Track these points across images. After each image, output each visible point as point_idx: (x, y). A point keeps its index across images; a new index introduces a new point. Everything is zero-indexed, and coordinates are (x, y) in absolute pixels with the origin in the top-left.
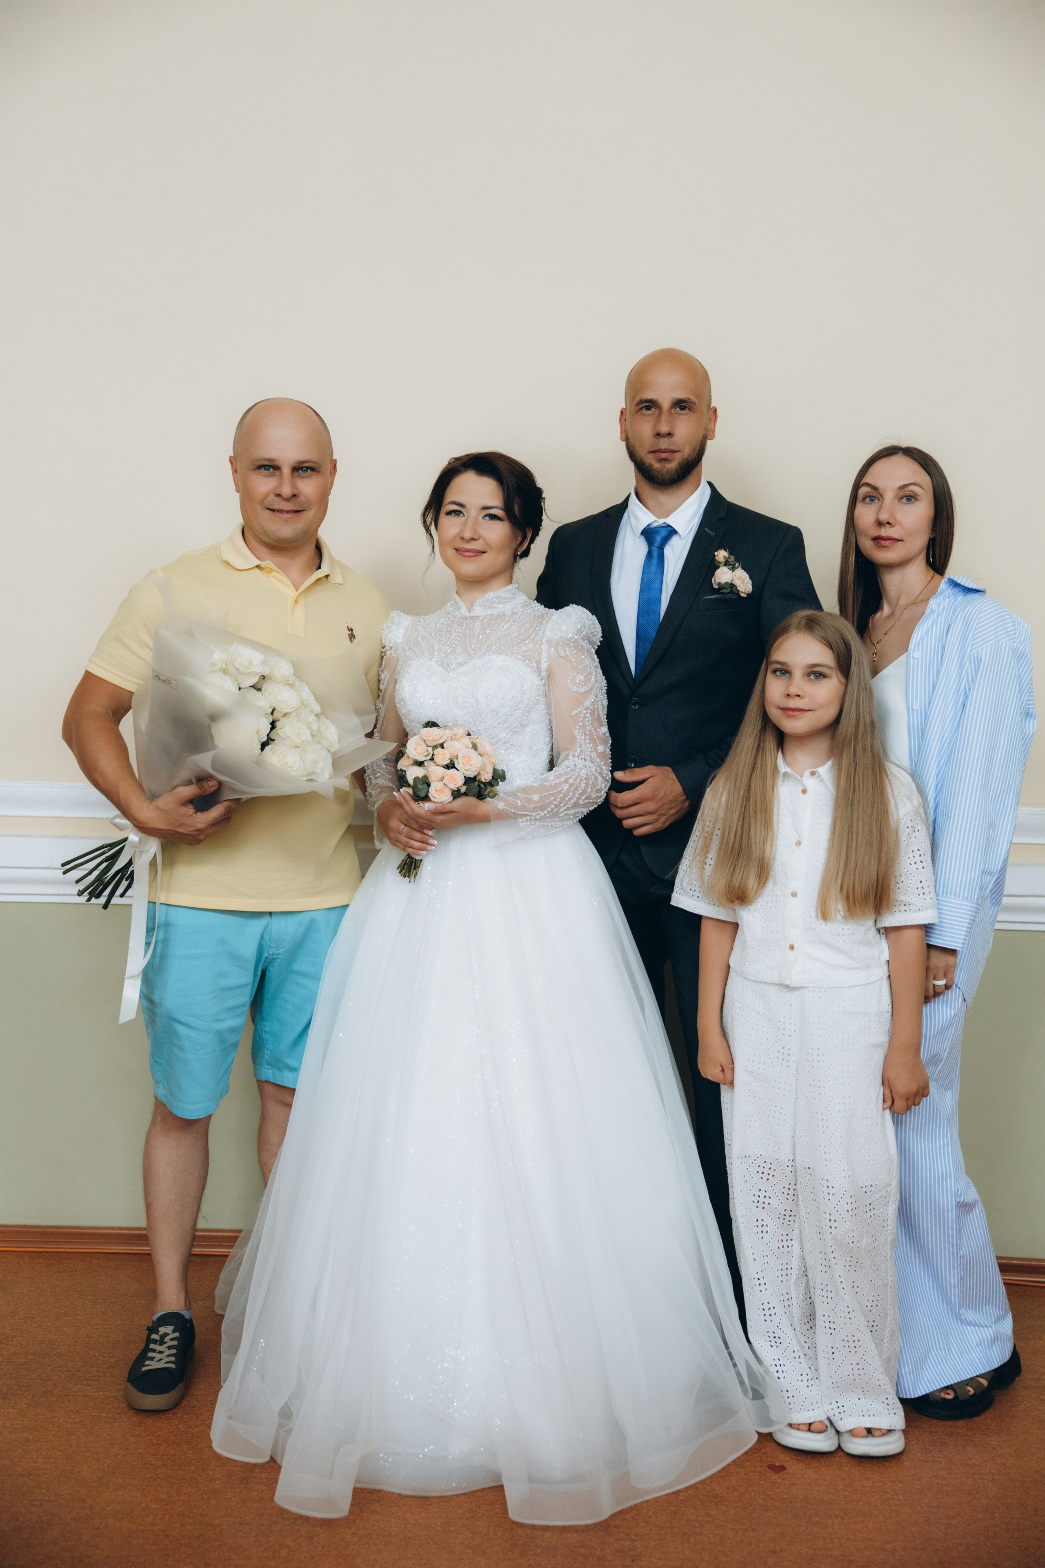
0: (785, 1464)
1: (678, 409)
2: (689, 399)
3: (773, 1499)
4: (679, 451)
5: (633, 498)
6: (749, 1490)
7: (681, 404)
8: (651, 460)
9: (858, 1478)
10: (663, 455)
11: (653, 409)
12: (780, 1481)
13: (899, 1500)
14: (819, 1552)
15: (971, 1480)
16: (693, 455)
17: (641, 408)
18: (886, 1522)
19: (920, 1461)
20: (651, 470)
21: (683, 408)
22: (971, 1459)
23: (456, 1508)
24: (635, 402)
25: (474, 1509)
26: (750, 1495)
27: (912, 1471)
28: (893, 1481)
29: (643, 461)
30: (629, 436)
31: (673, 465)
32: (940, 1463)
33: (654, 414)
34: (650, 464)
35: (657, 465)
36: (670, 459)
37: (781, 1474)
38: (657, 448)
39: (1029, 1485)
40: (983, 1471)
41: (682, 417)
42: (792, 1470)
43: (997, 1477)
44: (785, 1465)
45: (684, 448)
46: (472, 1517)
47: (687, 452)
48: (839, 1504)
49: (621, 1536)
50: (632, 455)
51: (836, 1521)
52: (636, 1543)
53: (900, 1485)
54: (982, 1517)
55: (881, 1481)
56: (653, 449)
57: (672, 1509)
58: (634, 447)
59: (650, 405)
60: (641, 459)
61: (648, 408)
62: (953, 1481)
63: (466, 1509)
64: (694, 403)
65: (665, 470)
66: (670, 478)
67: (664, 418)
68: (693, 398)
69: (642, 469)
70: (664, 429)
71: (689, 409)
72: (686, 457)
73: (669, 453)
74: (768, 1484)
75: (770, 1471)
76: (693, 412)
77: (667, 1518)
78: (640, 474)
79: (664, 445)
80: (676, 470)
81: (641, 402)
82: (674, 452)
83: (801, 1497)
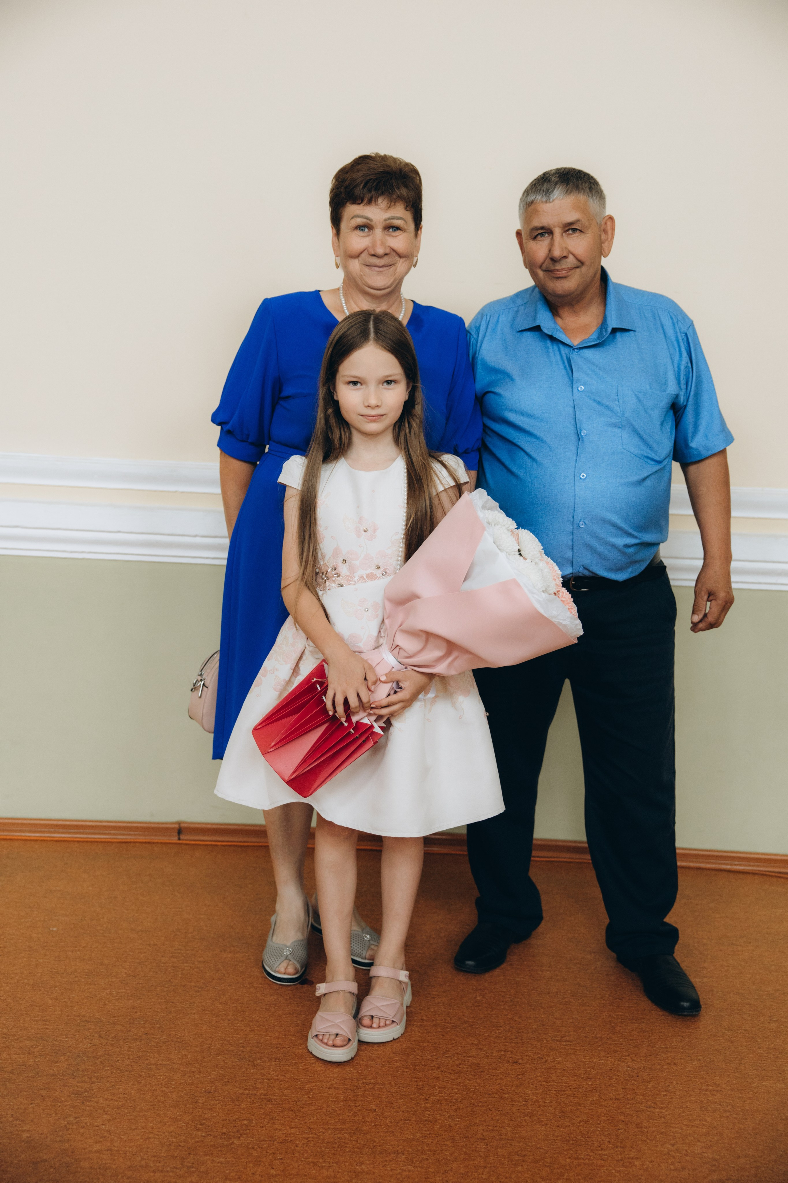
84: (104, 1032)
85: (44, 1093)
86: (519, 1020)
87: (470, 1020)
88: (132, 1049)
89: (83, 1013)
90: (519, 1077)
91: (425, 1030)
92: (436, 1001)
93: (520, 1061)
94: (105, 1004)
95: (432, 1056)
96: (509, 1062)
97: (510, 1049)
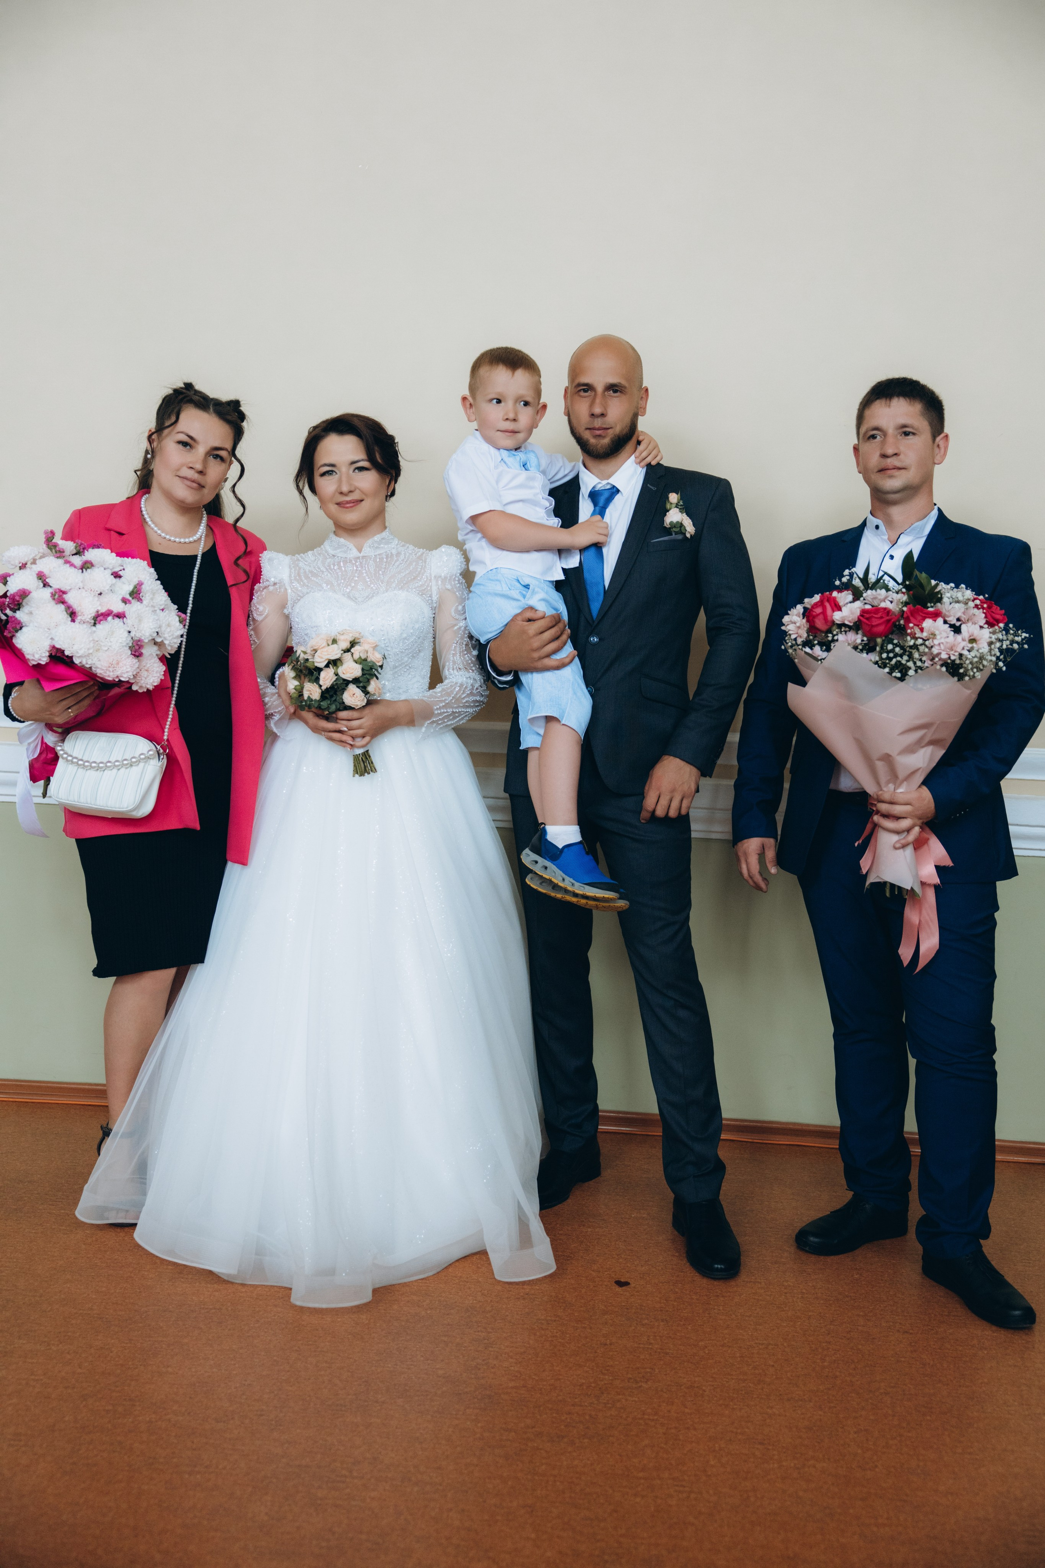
0: (629, 1281)
1: (611, 392)
2: (620, 383)
3: (613, 1305)
4: (613, 428)
6: (594, 1299)
7: (613, 388)
8: (588, 435)
9: (688, 1292)
10: (597, 432)
11: (589, 392)
12: (622, 1293)
13: (719, 1310)
14: (642, 1346)
15: (784, 1296)
16: (625, 432)
17: (580, 390)
18: (703, 1326)
19: (744, 1281)
20: (592, 446)
21: (615, 391)
22: (787, 1281)
24: (575, 384)
26: (595, 1303)
27: (736, 1288)
28: (718, 1296)
29: (582, 436)
30: (570, 414)
31: (609, 440)
32: (760, 1283)
33: (590, 396)
34: (587, 439)
35: (594, 441)
36: (604, 435)
37: (624, 1288)
38: (593, 426)
41: (614, 399)
42: (635, 1285)
45: (618, 424)
47: (621, 426)
48: (667, 1311)
50: (573, 430)
51: (662, 1324)
53: (722, 1299)
55: (706, 1295)
56: (590, 427)
57: (527, 1310)
58: (575, 424)
59: (587, 388)
60: (580, 433)
61: (585, 391)
62: (768, 1298)
64: (625, 387)
65: (600, 445)
66: (606, 453)
67: (598, 400)
68: (623, 382)
69: (580, 442)
70: (599, 410)
71: (620, 392)
72: (618, 433)
73: (602, 431)
74: (612, 1294)
75: (616, 1285)
76: (624, 394)
77: (521, 1317)
79: (598, 423)
80: (612, 443)
81: (580, 384)
82: (609, 428)
83: (637, 1305)
84: (486, 1291)
86: (903, 1297)
89: (459, 1275)
90: (913, 1344)
93: (911, 1331)
94: (478, 1267)
96: (898, 1331)
97: (899, 1321)
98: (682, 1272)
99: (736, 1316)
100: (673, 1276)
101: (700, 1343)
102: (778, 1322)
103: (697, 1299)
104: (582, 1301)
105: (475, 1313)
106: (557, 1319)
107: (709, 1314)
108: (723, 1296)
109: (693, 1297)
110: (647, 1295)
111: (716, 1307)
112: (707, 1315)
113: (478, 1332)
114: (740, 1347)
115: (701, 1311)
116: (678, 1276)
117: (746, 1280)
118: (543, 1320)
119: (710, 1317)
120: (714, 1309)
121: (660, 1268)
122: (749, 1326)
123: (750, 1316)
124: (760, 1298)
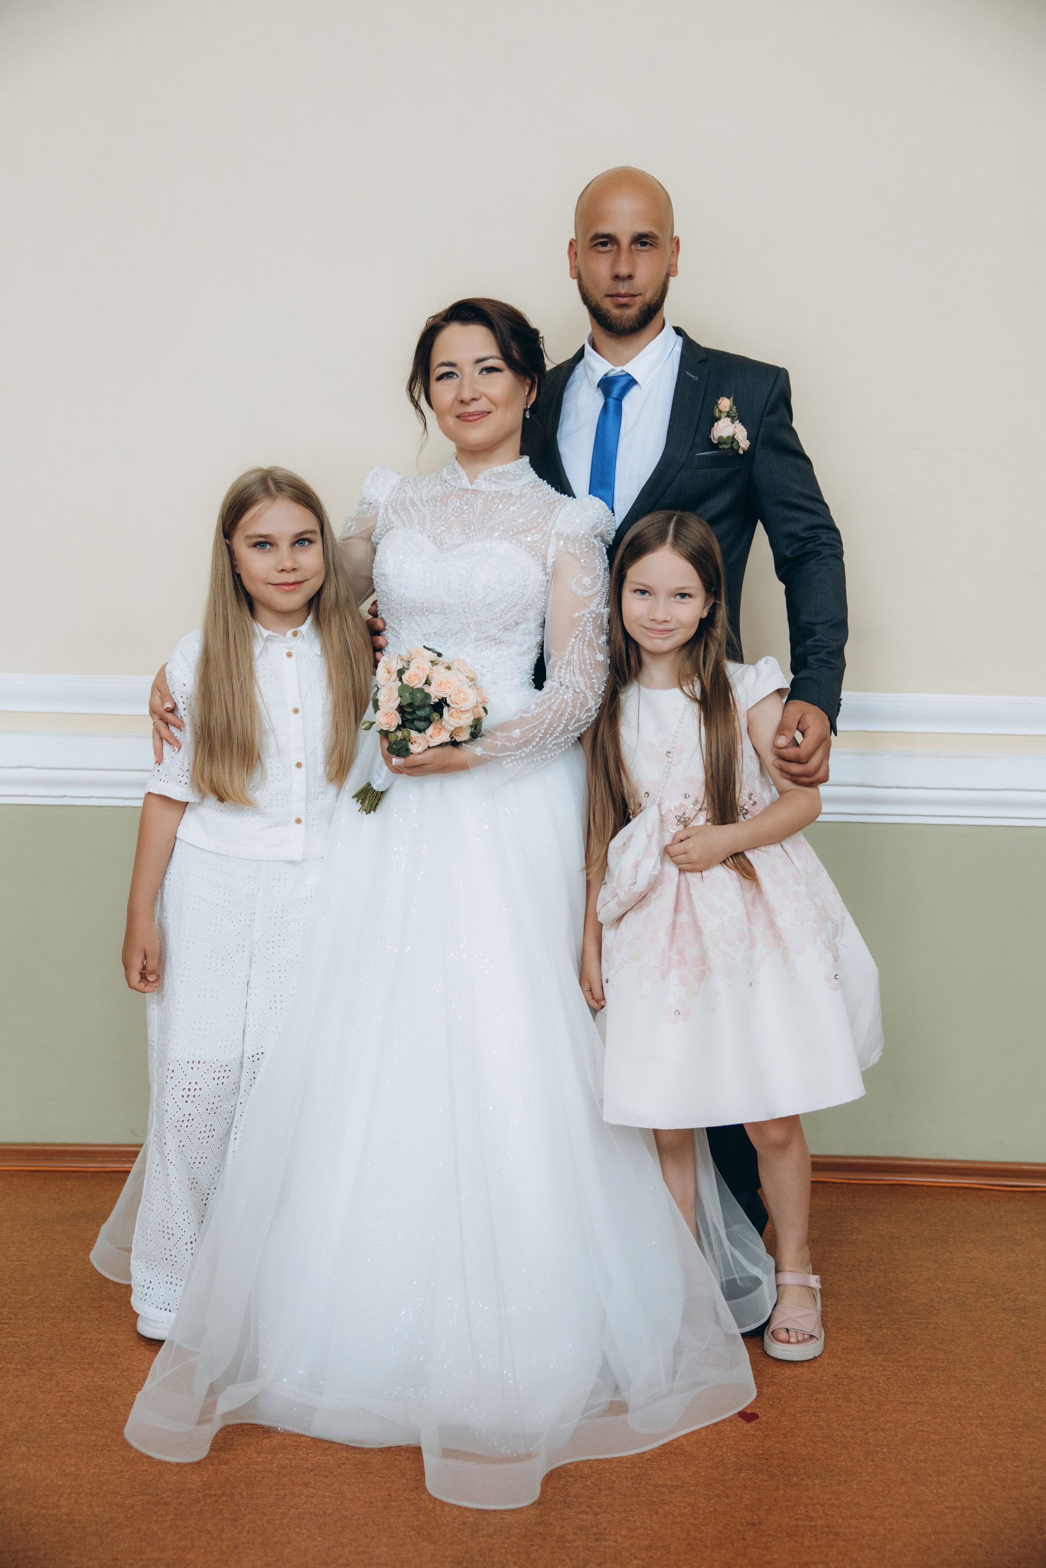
0: (756, 1411)
1: (639, 245)
2: (651, 232)
3: (746, 1455)
4: (640, 295)
5: (588, 348)
6: (720, 1445)
7: (641, 240)
8: (607, 305)
9: (836, 1426)
10: (623, 300)
11: (609, 245)
12: (753, 1433)
13: (883, 1453)
14: (801, 1523)
15: (958, 1425)
16: (656, 298)
17: (597, 244)
18: (871, 1482)
19: (902, 1403)
20: (609, 317)
21: (644, 244)
22: (955, 1399)
23: (399, 1476)
24: (589, 236)
25: (418, 1478)
26: (722, 1452)
27: (894, 1415)
28: (875, 1430)
29: (599, 305)
30: (583, 275)
31: (632, 312)
32: (923, 1404)
33: (611, 251)
34: (607, 309)
35: (615, 312)
36: (631, 304)
37: (753, 1424)
38: (614, 292)
39: (1020, 1429)
40: (970, 1414)
41: (643, 254)
42: (765, 1418)
43: (986, 1421)
44: (758, 1413)
45: (646, 291)
46: (417, 1488)
47: (649, 295)
48: (818, 1460)
49: (582, 1508)
50: (586, 299)
51: (816, 1481)
52: (599, 1517)
53: (882, 1435)
54: (974, 1472)
55: (862, 1429)
56: (610, 293)
58: (588, 289)
59: (607, 240)
60: (597, 302)
61: (604, 244)
63: (409, 1477)
64: (656, 238)
65: (625, 316)
66: (630, 326)
67: (624, 256)
68: (655, 231)
69: (597, 314)
70: (624, 270)
71: (651, 245)
72: (648, 301)
73: (629, 298)
74: (740, 1436)
75: (742, 1420)
76: (656, 248)
77: (632, 1483)
78: (595, 321)
79: (623, 288)
80: (636, 316)
81: (597, 236)
82: (634, 296)
83: (777, 1452)
85: (541, 1529)
87: (1042, 1416)
88: (624, 1465)
91: (991, 1430)
92: (985, 1390)
95: (1017, 1467)
98: (820, 1393)
99: (908, 1462)
100: (810, 1400)
101: (876, 1513)
102: (965, 1468)
103: (852, 1437)
104: (706, 1450)
105: (571, 1480)
106: (680, 1483)
107: (873, 1461)
108: (883, 1430)
109: (846, 1433)
110: (785, 1435)
111: (878, 1449)
112: (871, 1463)
113: (581, 1513)
114: (929, 1516)
115: (861, 1457)
116: (815, 1400)
117: (903, 1400)
118: (662, 1486)
119: (876, 1466)
120: (878, 1452)
121: (791, 1388)
122: (930, 1478)
123: (925, 1461)
124: (930, 1429)
